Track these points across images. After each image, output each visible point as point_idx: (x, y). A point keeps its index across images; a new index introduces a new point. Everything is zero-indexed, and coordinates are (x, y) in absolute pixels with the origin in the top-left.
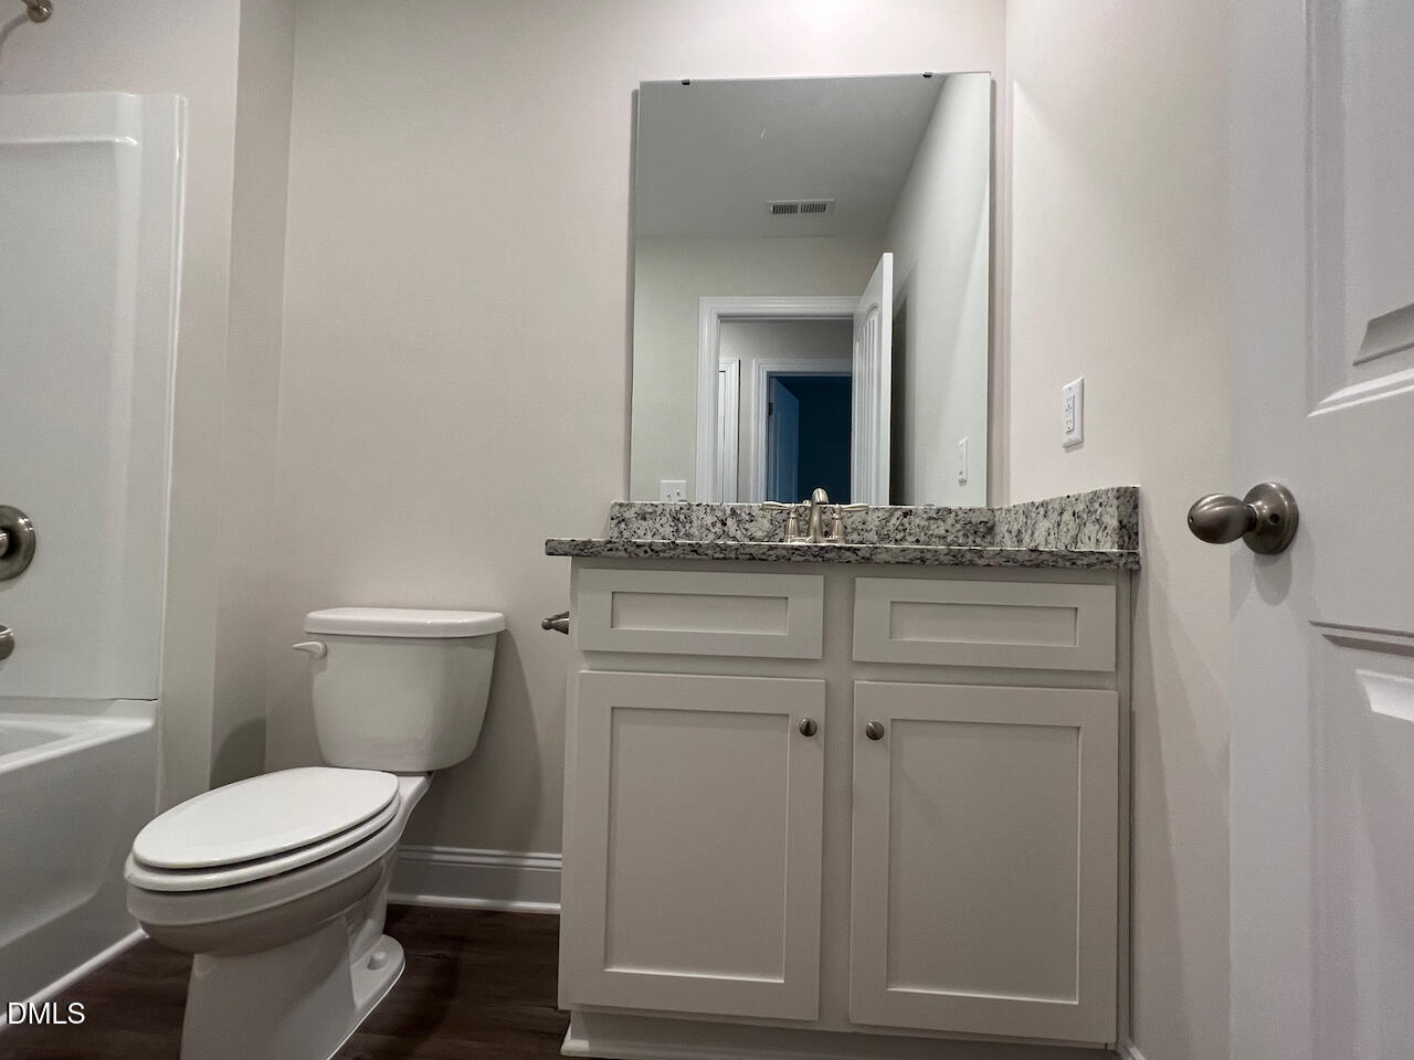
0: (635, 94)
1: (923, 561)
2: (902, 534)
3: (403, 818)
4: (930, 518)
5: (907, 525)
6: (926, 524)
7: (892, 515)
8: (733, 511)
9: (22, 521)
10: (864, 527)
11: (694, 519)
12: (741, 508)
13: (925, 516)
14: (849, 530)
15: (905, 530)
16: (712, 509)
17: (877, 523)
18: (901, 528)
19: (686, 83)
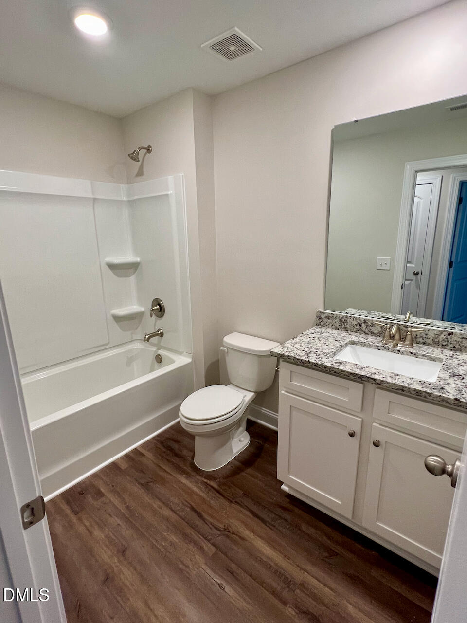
0: (332, 131)
1: (403, 391)
2: (446, 343)
3: (243, 409)
4: (463, 338)
5: (449, 339)
6: (461, 340)
7: (442, 333)
8: (365, 321)
9: (161, 303)
10: (426, 336)
11: (348, 322)
12: (369, 320)
13: (461, 337)
14: (418, 337)
15: (448, 341)
16: (356, 319)
17: (434, 336)
18: (446, 340)
19: (357, 121)
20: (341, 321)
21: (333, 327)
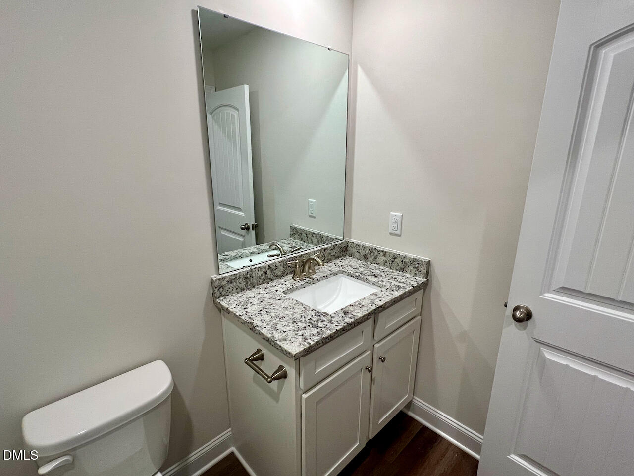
8: (269, 266)
11: (254, 275)
16: (261, 268)
20: (246, 278)
21: (239, 289)
